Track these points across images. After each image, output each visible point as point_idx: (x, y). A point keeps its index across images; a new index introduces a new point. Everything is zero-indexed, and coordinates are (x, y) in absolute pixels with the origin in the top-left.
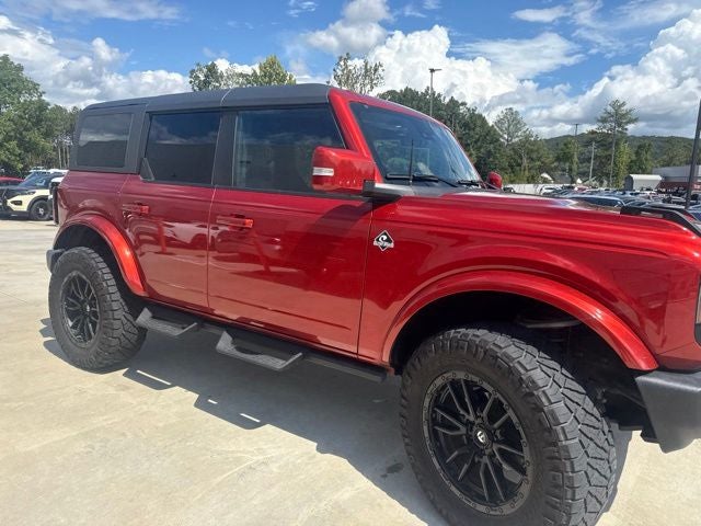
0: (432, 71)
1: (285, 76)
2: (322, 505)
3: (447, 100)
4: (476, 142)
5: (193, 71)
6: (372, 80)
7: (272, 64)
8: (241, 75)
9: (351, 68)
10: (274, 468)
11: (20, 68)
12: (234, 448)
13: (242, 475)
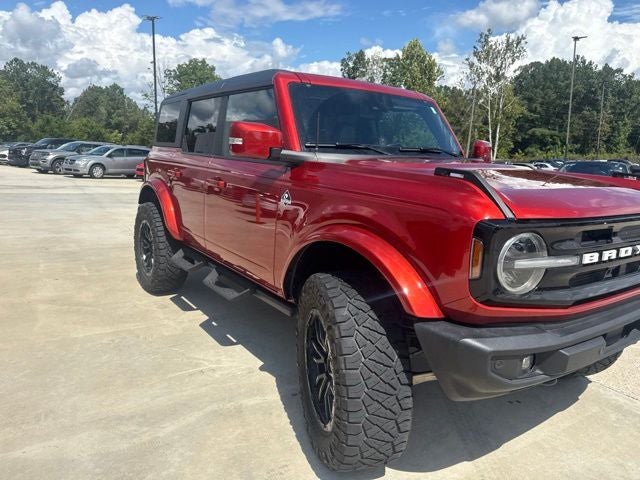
0: (576, 39)
1: (425, 57)
2: (229, 405)
3: (600, 68)
4: (632, 110)
5: (344, 60)
6: (514, 53)
7: (414, 46)
8: (385, 59)
9: (493, 43)
10: (217, 375)
11: (213, 69)
12: (202, 357)
13: (191, 375)
